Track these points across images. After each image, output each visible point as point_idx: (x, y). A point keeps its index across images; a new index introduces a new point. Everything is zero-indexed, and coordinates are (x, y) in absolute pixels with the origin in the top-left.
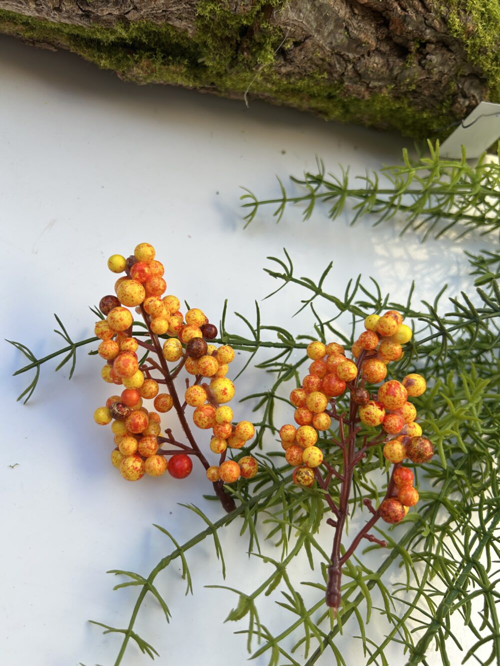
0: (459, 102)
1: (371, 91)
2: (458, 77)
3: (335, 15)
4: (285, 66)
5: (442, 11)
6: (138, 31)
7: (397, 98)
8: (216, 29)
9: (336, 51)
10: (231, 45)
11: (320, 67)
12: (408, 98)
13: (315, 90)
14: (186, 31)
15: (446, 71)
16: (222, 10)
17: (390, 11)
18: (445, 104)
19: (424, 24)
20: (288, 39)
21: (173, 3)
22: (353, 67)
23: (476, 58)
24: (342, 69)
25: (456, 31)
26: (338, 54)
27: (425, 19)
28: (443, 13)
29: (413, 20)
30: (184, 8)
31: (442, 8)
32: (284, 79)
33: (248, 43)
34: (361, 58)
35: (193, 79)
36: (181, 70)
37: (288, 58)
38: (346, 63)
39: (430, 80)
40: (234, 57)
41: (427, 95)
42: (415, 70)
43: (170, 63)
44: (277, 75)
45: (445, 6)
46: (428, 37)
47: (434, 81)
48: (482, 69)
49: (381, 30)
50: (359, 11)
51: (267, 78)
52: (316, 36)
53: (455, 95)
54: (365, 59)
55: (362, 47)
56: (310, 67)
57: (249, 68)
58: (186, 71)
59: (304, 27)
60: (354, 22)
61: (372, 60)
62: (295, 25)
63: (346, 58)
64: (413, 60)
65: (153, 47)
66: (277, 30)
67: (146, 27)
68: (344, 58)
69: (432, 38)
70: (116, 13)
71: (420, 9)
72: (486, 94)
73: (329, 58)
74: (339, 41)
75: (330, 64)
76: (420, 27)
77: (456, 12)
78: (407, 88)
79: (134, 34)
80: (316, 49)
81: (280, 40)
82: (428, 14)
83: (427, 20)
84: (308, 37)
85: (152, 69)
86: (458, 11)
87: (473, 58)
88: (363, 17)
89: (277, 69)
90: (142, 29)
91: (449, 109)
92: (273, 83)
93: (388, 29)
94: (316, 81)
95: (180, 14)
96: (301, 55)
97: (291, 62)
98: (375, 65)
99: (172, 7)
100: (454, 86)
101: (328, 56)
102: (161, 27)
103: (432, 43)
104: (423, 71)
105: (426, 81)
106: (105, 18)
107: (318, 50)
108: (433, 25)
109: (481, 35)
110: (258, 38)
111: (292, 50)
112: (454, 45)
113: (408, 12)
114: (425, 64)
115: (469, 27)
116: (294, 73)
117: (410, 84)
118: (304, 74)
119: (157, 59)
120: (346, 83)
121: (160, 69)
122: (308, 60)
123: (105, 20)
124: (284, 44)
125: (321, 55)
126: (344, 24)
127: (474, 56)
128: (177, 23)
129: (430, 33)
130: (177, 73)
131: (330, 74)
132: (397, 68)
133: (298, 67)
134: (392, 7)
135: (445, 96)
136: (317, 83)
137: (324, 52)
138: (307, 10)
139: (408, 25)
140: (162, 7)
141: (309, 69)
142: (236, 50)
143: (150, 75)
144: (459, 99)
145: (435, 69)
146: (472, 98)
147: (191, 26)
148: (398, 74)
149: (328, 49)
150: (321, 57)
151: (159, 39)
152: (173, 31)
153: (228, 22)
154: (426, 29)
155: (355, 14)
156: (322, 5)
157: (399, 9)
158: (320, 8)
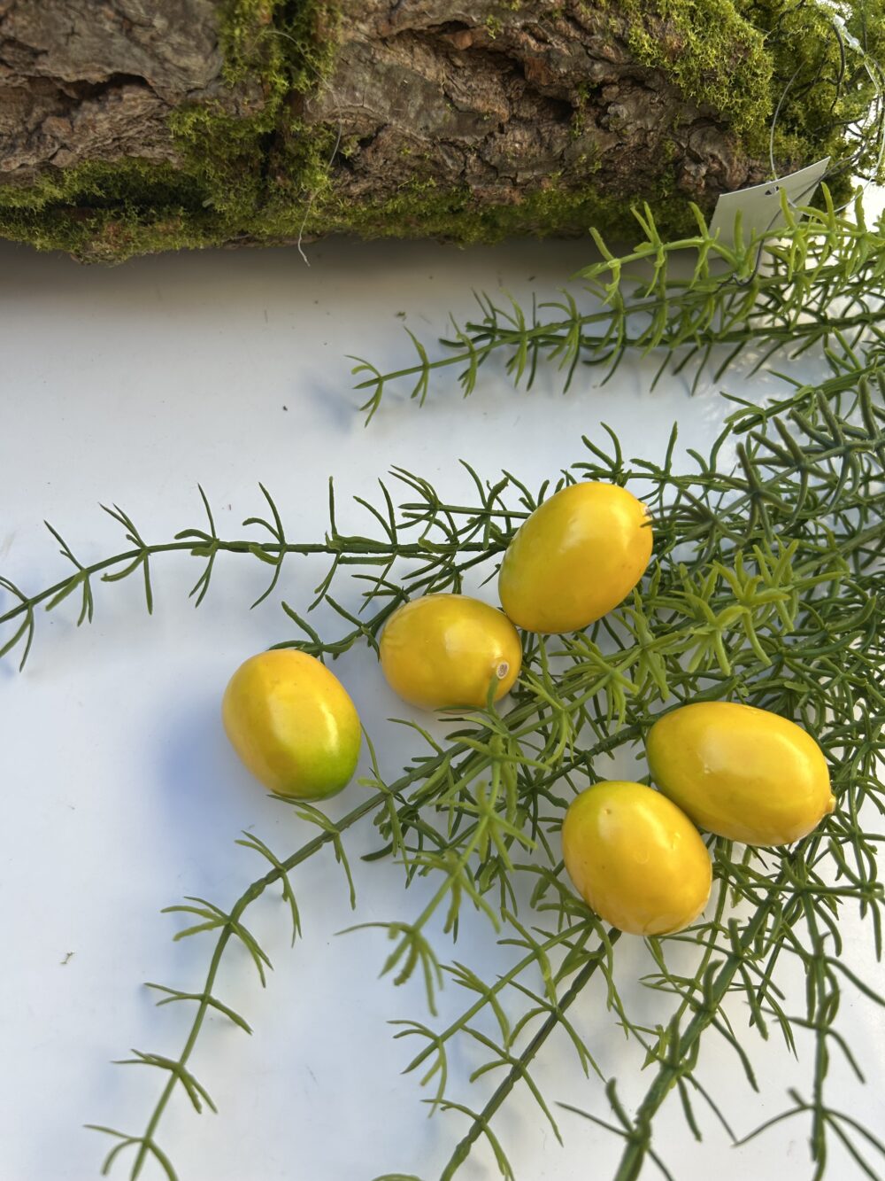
0: (689, 173)
1: (523, 189)
2: (676, 130)
3: (419, 79)
4: (357, 182)
5: (613, 27)
6: (83, 181)
7: (575, 188)
8: (217, 149)
9: (439, 138)
10: (251, 169)
11: (418, 171)
12: (595, 185)
13: (423, 207)
14: (166, 161)
15: (650, 126)
16: (215, 117)
17: (518, 49)
18: (663, 181)
19: (587, 58)
20: (346, 139)
21: (128, 124)
22: (478, 157)
23: (699, 92)
24: (459, 166)
25: (649, 55)
26: (443, 142)
27: (587, 48)
28: (615, 31)
29: (563, 56)
30: (149, 127)
31: (613, 22)
32: (361, 204)
33: (279, 160)
34: (489, 138)
35: (204, 235)
36: (176, 227)
37: (356, 169)
38: (464, 154)
39: (625, 148)
40: (262, 187)
41: (627, 172)
42: (593, 138)
43: (155, 220)
44: (346, 199)
45: (618, 15)
46: (601, 76)
47: (634, 147)
48: (716, 109)
49: (512, 85)
50: (462, 59)
51: (330, 209)
52: (394, 122)
53: (678, 162)
54: (495, 139)
55: (485, 122)
56: (401, 174)
57: (293, 201)
58: (185, 226)
59: (369, 113)
60: (459, 82)
61: (510, 137)
62: (351, 114)
63: (461, 145)
64: (585, 120)
65: (118, 197)
66: (322, 129)
67: (95, 172)
68: (457, 147)
69: (606, 77)
70: (33, 161)
72: (736, 148)
73: (430, 153)
74: (439, 121)
75: (435, 163)
76: (581, 63)
77: (640, 22)
78: (587, 170)
79: (76, 188)
80: (401, 144)
81: (332, 144)
82: (588, 38)
83: (591, 48)
84: (383, 128)
85: (126, 237)
86: (643, 18)
87: (693, 93)
88: (474, 69)
89: (343, 190)
90: (88, 175)
91: (673, 187)
92: (344, 215)
93: (526, 80)
94: (419, 193)
95: (146, 137)
96: (378, 159)
97: (365, 173)
98: (517, 145)
99: (126, 131)
100: (671, 148)
101: (428, 149)
102: (120, 167)
103: (613, 84)
104: (608, 136)
105: (619, 150)
106: (18, 172)
107: (405, 144)
108: (603, 55)
109: (698, 52)
110: (294, 148)
111: (359, 155)
112: (652, 79)
113: (550, 43)
114: (608, 123)
115: (671, 43)
116: (375, 190)
117: (590, 162)
118: (394, 187)
119: (129, 218)
120: (474, 187)
121: (139, 234)
122: (395, 164)
123: (19, 176)
124: (340, 147)
125: (414, 151)
126: (441, 90)
127: (695, 90)
128: (146, 152)
129: (602, 69)
130: (171, 233)
131: (441, 176)
132: (559, 141)
133: (380, 178)
134: (519, 43)
135: (660, 166)
136: (423, 197)
137: (418, 146)
138: (366, 84)
139: (557, 66)
140: (110, 133)
141: (400, 178)
142: (263, 175)
143: (125, 247)
144: (686, 168)
145: (629, 127)
146: (710, 160)
147: (171, 151)
148: (563, 151)
149: (424, 139)
150: (415, 154)
151: (126, 184)
152: (142, 165)
153: (233, 134)
154: (593, 64)
155: (459, 67)
156: (390, 69)
157: (533, 42)
158: (389, 75)
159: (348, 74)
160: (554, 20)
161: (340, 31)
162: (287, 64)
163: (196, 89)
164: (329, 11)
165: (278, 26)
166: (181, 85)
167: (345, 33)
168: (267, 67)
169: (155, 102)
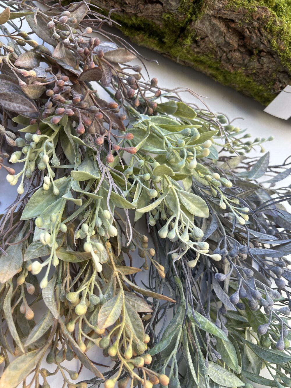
1: (234, 69)
2: (277, 72)
3: (219, 29)
4: (196, 48)
6: (141, 22)
7: (247, 76)
8: (170, 26)
10: (176, 35)
11: (211, 52)
12: (253, 77)
13: (209, 63)
14: (159, 26)
15: (271, 67)
16: (173, 18)
17: (245, 33)
18: (270, 84)
19: (260, 42)
20: (198, 36)
21: (155, 12)
22: (226, 55)
23: (285, 63)
24: (221, 55)
25: (275, 48)
26: (219, 47)
27: (261, 39)
28: (269, 38)
29: (255, 39)
30: (159, 15)
31: (269, 36)
32: (195, 54)
33: (182, 35)
34: (230, 51)
35: (159, 48)
36: (154, 42)
38: (223, 52)
39: (263, 70)
40: (176, 39)
41: (262, 77)
42: (255, 63)
43: (151, 38)
44: (192, 51)
45: (271, 35)
46: (262, 48)
47: (265, 71)
49: (240, 41)
50: (231, 30)
51: (188, 52)
52: (210, 37)
53: (275, 80)
54: (232, 52)
55: (231, 47)
56: (207, 51)
57: (181, 46)
58: (156, 43)
59: (205, 32)
61: (235, 54)
62: (201, 30)
63: (223, 50)
64: (255, 58)
65: (146, 30)
66: (193, 31)
67: (144, 21)
69: (264, 49)
70: (133, 12)
71: (258, 34)
74: (220, 41)
75: (215, 51)
76: (258, 43)
77: (276, 39)
78: (252, 71)
79: (139, 23)
82: (261, 37)
84: (207, 37)
85: (143, 39)
87: (283, 63)
88: (233, 34)
89: (193, 49)
91: (272, 87)
92: (191, 55)
93: (244, 41)
95: (157, 17)
96: (203, 44)
97: (198, 46)
98: (236, 56)
99: (154, 14)
100: (274, 76)
101: (215, 47)
102: (149, 22)
103: (265, 52)
104: (259, 64)
105: (261, 70)
106: (129, 14)
107: (211, 43)
108: (264, 43)
109: (288, 52)
110: (186, 33)
111: (199, 41)
112: (274, 55)
113: (252, 34)
114: (260, 61)
115: (282, 47)
116: (200, 52)
117: (252, 69)
118: (204, 53)
119: (146, 35)
120: (222, 62)
121: (146, 39)
122: (206, 48)
126: (223, 34)
128: (156, 22)
129: (263, 46)
131: (216, 56)
132: (247, 60)
133: (202, 50)
134: (245, 31)
135: (270, 80)
136: (210, 59)
137: (213, 45)
138: (207, 25)
139: (252, 41)
140: (151, 13)
142: (177, 37)
143: (142, 41)
144: (277, 83)
145: (265, 65)
146: (283, 83)
147: (161, 24)
148: (247, 63)
149: (215, 44)
150: (212, 47)
151: (149, 28)
152: (154, 24)
153: (175, 24)
154: (261, 44)
155: (229, 32)
156: (214, 24)
157: (248, 32)
158: (213, 25)
159: (204, 21)
160: (255, 29)
161: (206, 10)
162: (193, 13)
163: (172, 10)
164: (205, 5)
165: (194, 4)
166: (169, 8)
167: (207, 11)
168: (188, 11)
169: (163, 10)
